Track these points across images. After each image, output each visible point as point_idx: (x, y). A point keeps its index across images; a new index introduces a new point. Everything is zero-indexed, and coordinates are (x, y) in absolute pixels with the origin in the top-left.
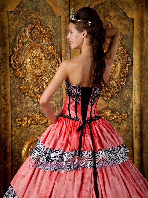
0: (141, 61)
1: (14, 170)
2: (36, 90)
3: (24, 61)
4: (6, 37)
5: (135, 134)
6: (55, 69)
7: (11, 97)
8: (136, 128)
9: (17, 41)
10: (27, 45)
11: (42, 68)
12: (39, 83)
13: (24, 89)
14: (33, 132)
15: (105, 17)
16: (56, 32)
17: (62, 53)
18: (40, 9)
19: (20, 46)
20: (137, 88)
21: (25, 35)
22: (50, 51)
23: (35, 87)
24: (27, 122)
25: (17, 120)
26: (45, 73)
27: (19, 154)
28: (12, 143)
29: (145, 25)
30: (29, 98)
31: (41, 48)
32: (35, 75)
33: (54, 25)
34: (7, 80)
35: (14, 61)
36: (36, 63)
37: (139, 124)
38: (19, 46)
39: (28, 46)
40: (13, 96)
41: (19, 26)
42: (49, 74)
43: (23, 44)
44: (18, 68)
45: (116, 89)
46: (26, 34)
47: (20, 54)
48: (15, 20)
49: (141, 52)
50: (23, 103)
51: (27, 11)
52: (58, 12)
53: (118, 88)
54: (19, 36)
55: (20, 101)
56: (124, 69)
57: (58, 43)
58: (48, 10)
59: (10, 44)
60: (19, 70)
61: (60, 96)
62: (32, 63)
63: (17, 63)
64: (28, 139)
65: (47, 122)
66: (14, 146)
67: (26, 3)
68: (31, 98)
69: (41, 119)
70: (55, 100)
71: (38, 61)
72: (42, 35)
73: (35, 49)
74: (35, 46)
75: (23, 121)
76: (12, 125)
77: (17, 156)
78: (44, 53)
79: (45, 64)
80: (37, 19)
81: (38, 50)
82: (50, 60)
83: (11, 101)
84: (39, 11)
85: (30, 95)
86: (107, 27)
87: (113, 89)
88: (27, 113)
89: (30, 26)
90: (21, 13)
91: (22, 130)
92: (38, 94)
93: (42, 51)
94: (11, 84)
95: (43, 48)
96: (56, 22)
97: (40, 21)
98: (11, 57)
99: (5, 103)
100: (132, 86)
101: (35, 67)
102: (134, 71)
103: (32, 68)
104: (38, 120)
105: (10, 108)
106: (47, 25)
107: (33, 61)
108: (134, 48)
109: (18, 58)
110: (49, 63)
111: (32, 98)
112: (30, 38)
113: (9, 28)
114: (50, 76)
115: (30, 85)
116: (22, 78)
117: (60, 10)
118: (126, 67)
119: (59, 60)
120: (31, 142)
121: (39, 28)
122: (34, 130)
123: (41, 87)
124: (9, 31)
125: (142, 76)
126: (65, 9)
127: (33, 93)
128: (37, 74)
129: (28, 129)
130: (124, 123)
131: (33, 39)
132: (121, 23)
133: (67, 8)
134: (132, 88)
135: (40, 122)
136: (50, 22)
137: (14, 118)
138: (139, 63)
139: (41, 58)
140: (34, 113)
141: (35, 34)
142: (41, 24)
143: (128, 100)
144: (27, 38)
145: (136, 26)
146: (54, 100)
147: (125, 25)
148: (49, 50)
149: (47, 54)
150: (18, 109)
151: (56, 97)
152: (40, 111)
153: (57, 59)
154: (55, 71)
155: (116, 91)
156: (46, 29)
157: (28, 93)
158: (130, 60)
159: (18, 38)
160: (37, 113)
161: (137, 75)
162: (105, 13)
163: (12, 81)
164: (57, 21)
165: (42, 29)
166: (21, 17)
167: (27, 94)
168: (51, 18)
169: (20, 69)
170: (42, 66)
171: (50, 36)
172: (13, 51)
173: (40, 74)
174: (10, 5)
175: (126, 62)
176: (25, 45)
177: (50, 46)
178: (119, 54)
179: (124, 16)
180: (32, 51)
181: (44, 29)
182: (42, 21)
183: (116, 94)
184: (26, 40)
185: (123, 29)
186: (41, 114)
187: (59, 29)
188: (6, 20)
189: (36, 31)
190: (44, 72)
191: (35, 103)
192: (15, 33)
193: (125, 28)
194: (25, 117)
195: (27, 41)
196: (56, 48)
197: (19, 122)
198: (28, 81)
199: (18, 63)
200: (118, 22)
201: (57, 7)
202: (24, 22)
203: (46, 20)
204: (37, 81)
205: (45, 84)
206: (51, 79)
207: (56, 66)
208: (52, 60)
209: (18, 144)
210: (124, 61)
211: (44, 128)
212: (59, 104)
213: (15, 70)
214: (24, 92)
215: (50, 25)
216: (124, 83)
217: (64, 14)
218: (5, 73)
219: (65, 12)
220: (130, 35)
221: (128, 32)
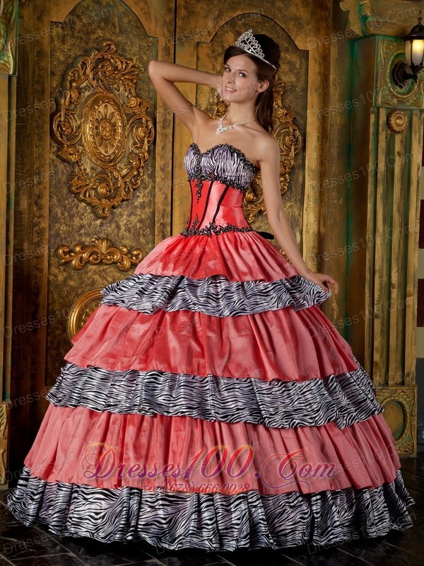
0: (322, 141)
1: (51, 358)
2: (102, 190)
3: (79, 127)
4: (45, 75)
6: (140, 148)
7: (50, 201)
9: (68, 85)
10: (86, 93)
11: (115, 145)
12: (108, 176)
13: (77, 185)
14: (91, 280)
16: (145, 70)
17: (158, 115)
18: (116, 20)
19: (73, 96)
20: (312, 198)
21: (84, 74)
22: (132, 110)
23: (100, 183)
24: (82, 257)
25: (61, 251)
26: (121, 155)
27: (62, 324)
28: (48, 299)
29: (332, 65)
30: (86, 207)
31: (114, 101)
32: (98, 157)
33: (142, 56)
34: (43, 166)
35: (59, 125)
36: (104, 133)
38: (71, 96)
39: (89, 96)
40: (55, 200)
41: (72, 53)
42: (128, 157)
43: (80, 91)
44: (68, 140)
46: (86, 71)
47: (73, 111)
48: (63, 41)
49: (323, 123)
50: (73, 216)
51: (90, 24)
52: (153, 29)
54: (72, 75)
55: (69, 212)
56: (284, 157)
57: (149, 93)
58: (132, 23)
59: (53, 89)
60: (68, 146)
61: (150, 208)
62: (95, 131)
63: (65, 131)
64: (81, 293)
65: (122, 259)
66: (52, 306)
67: (87, 8)
68: (91, 206)
69: (109, 254)
70: (140, 215)
71: (108, 129)
72: (117, 74)
73: (103, 102)
74: (104, 97)
75: (73, 254)
76: (49, 260)
77: (57, 328)
78: (120, 113)
79: (122, 135)
80: (110, 40)
81: (110, 107)
82: (133, 128)
83: (50, 211)
84: (113, 25)
85: (88, 200)
88: (81, 238)
89: (94, 55)
90: (78, 28)
91: (69, 273)
92: (106, 198)
93: (116, 108)
94: (50, 174)
95: (120, 102)
96: (148, 50)
97: (115, 46)
98: (54, 117)
99: (37, 214)
100: (303, 194)
101: (100, 142)
102: (307, 162)
103: (95, 144)
104: (102, 254)
105: (48, 225)
106: (129, 54)
107: (97, 128)
108: (308, 112)
109: (68, 120)
110: (130, 134)
111: (93, 207)
112: (93, 79)
113: (51, 57)
114: (131, 162)
115: (89, 179)
116: (75, 163)
117: (157, 24)
118: (290, 152)
119: (150, 129)
120: (88, 300)
121: (112, 61)
122: (94, 274)
123: (112, 185)
124: (51, 63)
125: (324, 175)
126: (165, 22)
127: (95, 196)
128: (105, 156)
129: (82, 271)
131: (99, 83)
133: (170, 21)
134: (301, 197)
135: (107, 259)
136: (135, 49)
137: (54, 247)
138: (317, 145)
139: (115, 123)
140: (95, 238)
141: (105, 72)
142: (116, 51)
143: (292, 223)
144: (87, 79)
145: (314, 68)
147: (290, 63)
148: (131, 108)
149: (127, 115)
150: (63, 228)
151: (141, 208)
152: (107, 235)
153: (147, 127)
154: (140, 153)
156: (126, 63)
157: (85, 195)
158: (300, 138)
159: (69, 78)
160: (101, 239)
161: (313, 171)
163: (52, 168)
165: (119, 63)
166: (76, 34)
167: (83, 198)
168: (136, 41)
169: (71, 144)
170: (115, 139)
171: (134, 77)
172: (58, 104)
173: (111, 157)
174: (55, 9)
175: (292, 141)
176: (82, 93)
177: (133, 98)
178: (278, 123)
179: (289, 44)
180: (96, 108)
181: (122, 62)
182: (119, 45)
184: (84, 84)
185: (287, 72)
186: (110, 243)
188: (46, 41)
189: (106, 65)
190: (118, 153)
191: (98, 217)
192: (62, 67)
193: (291, 71)
194: (76, 245)
195: (87, 86)
196: (144, 104)
197: (65, 255)
198: (86, 170)
199: (68, 130)
201: (150, 17)
202: (83, 45)
203: (126, 43)
204: (104, 172)
205: (120, 179)
206: (132, 169)
207: (142, 142)
208: (136, 129)
209: (61, 303)
210: (287, 139)
211: (115, 273)
212: (147, 223)
213: (60, 144)
214: (77, 193)
215: (135, 55)
216: (285, 185)
217: (164, 34)
218: (41, 151)
219: (166, 30)
220: (301, 84)
221: (296, 78)
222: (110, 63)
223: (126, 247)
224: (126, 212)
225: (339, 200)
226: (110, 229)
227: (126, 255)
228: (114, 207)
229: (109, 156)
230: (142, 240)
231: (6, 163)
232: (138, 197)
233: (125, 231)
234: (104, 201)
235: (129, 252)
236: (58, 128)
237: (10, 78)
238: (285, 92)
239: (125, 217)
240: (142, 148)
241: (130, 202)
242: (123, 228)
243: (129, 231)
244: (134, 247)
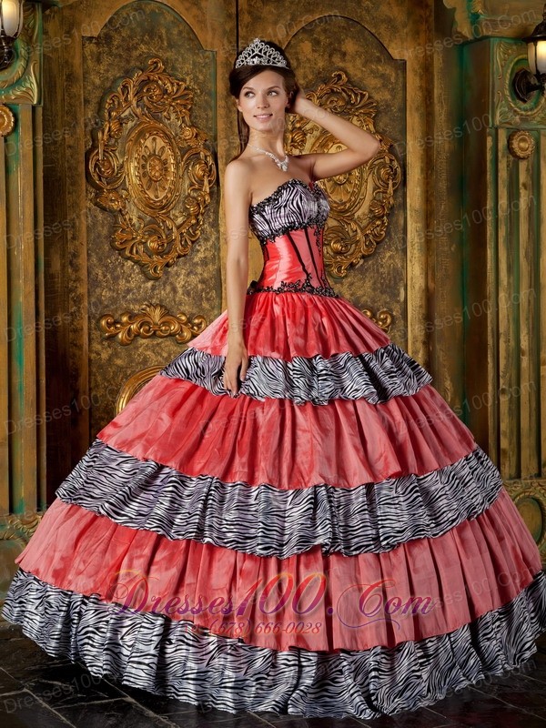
0: (427, 173)
3: (122, 166)
4: (78, 103)
6: (198, 189)
7: (88, 260)
9: (107, 115)
10: (129, 124)
11: (167, 187)
12: (160, 227)
13: (121, 239)
14: (142, 357)
15: (330, 56)
16: (202, 92)
17: (219, 149)
18: (163, 31)
19: (113, 127)
20: (416, 245)
21: (126, 100)
22: (187, 143)
23: (150, 236)
24: (130, 329)
25: (103, 322)
26: (175, 199)
28: (90, 382)
29: (436, 77)
30: (133, 266)
31: (164, 133)
32: (149, 205)
33: (198, 74)
34: (78, 217)
35: (96, 165)
36: (153, 173)
37: (424, 343)
38: (110, 128)
39: (132, 128)
40: (94, 259)
41: (109, 75)
42: (184, 202)
43: (121, 122)
44: (108, 183)
45: (363, 247)
46: (127, 96)
47: (113, 147)
48: (99, 61)
49: (427, 150)
50: (118, 278)
51: (131, 37)
52: (209, 40)
53: (366, 245)
54: (111, 102)
55: (112, 273)
56: (381, 194)
57: (207, 121)
58: (183, 35)
59: (87, 121)
60: (109, 191)
61: (214, 264)
62: (141, 171)
63: (104, 172)
64: (130, 375)
65: (181, 330)
66: (94, 391)
68: (140, 265)
69: (164, 323)
70: (201, 274)
71: (157, 168)
72: (167, 99)
73: (150, 135)
74: (151, 127)
75: (119, 326)
76: (90, 334)
77: (103, 419)
78: (172, 147)
79: (176, 174)
80: (156, 57)
81: (159, 140)
82: (188, 165)
83: (89, 273)
84: (160, 37)
85: (136, 257)
86: (338, 81)
87: (353, 245)
88: (128, 305)
89: (137, 76)
90: (116, 43)
91: (115, 349)
92: (158, 254)
93: (167, 141)
94: (88, 227)
95: (171, 133)
96: (204, 67)
97: (163, 64)
98: (90, 155)
99: (73, 277)
100: (404, 241)
101: (149, 184)
102: (408, 200)
103: (142, 187)
104: (156, 324)
105: (86, 290)
106: (181, 73)
107: (144, 167)
108: (408, 137)
109: (107, 158)
110: (186, 172)
111: (142, 266)
112: (138, 106)
113: (84, 81)
114: (187, 208)
115: (137, 232)
116: (118, 212)
117: (214, 34)
118: (388, 187)
119: (211, 166)
120: (139, 382)
121: (160, 82)
122: (145, 350)
123: (164, 237)
124: (85, 88)
125: (431, 214)
126: (225, 32)
127: (144, 252)
128: (155, 202)
129: (131, 346)
131: (144, 111)
132: (372, 72)
133: (231, 30)
134: (403, 245)
136: (188, 67)
138: (420, 178)
139: (166, 160)
140: (146, 305)
141: (151, 97)
142: (164, 71)
143: (395, 278)
144: (130, 106)
145: (413, 82)
146: (196, 274)
147: (383, 76)
148: (186, 140)
149: (180, 149)
150: (106, 294)
151: (202, 265)
152: (161, 301)
153: (206, 163)
154: (199, 196)
155: (361, 252)
156: (178, 84)
157: (131, 252)
158: (399, 170)
159: (107, 106)
160: (153, 306)
161: (417, 211)
162: (331, 44)
163: (90, 219)
164: (204, 62)
165: (169, 84)
166: (114, 51)
167: (129, 255)
168: (189, 56)
169: (112, 188)
170: (167, 180)
171: (188, 102)
172: (94, 139)
174: (87, 20)
175: (389, 174)
176: (124, 125)
177: (187, 128)
179: (381, 52)
180: (142, 142)
181: (172, 84)
182: (167, 63)
183: (362, 262)
184: (127, 113)
185: (379, 88)
186: (165, 310)
187: (210, 85)
188: (77, 61)
189: (153, 88)
190: (171, 197)
191: (148, 278)
192: (98, 93)
193: (384, 86)
194: (122, 315)
195: (130, 114)
196: (202, 135)
198: (132, 220)
199: (108, 171)
200: (364, 69)
201: (206, 26)
202: (123, 64)
203: (177, 60)
204: (154, 221)
205: (174, 230)
206: (189, 216)
207: (201, 182)
208: (193, 166)
209: (106, 388)
210: (382, 171)
211: (171, 347)
212: (212, 283)
213: (99, 189)
214: (122, 249)
215: (188, 75)
216: (381, 230)
217: (224, 47)
218: (75, 198)
219: (225, 41)
220: (397, 103)
221: (391, 95)
222: (158, 85)
223: (184, 314)
224: (184, 271)
225: (450, 247)
226: (164, 293)
227: (185, 324)
228: (168, 265)
229: (161, 201)
230: (205, 305)
231: (32, 214)
232: (198, 251)
233: (183, 294)
234: (155, 258)
235: (189, 321)
236: (95, 169)
237: (34, 108)
238: (378, 113)
239: (182, 277)
240: (201, 190)
241: (188, 257)
242: (180, 291)
243: (188, 294)
244: (195, 314)
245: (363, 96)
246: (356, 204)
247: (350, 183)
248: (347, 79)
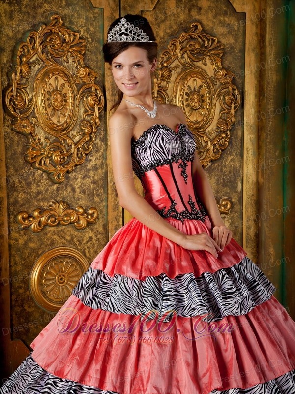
0: (259, 98)
1: (16, 314)
2: (56, 158)
3: (32, 100)
5: (246, 239)
6: (91, 115)
7: (7, 171)
8: (249, 228)
9: (18, 60)
10: (36, 67)
11: (67, 114)
12: (62, 144)
13: (32, 155)
14: (50, 240)
15: (190, 11)
16: (93, 41)
17: (106, 84)
19: (23, 70)
20: (250, 151)
21: (33, 48)
22: (82, 80)
23: (54, 151)
24: (40, 221)
25: (20, 217)
26: (73, 123)
27: (24, 283)
28: (10, 262)
29: (268, 26)
30: (42, 174)
31: (64, 73)
32: (53, 128)
33: (89, 27)
35: (11, 100)
36: (56, 104)
37: (255, 221)
38: (21, 70)
39: (39, 69)
40: (12, 171)
41: (20, 28)
42: (80, 124)
43: (30, 65)
44: (21, 113)
45: (212, 154)
46: (34, 45)
47: (24, 85)
48: (11, 17)
49: (260, 81)
50: (31, 183)
53: (214, 152)
54: (22, 50)
55: (26, 180)
56: (226, 115)
57: (97, 63)
59: (3, 65)
60: (22, 119)
61: (102, 169)
62: (47, 103)
63: (17, 105)
64: (41, 254)
65: (79, 219)
66: (14, 267)
68: (47, 173)
69: (66, 215)
70: (93, 177)
71: (59, 100)
72: (66, 47)
73: (53, 75)
74: (54, 69)
75: (31, 219)
76: (9, 227)
77: (21, 287)
78: (70, 84)
79: (73, 105)
80: (56, 14)
81: (60, 78)
82: (83, 97)
83: (8, 181)
85: (44, 168)
86: (195, 30)
87: (205, 153)
88: (39, 203)
89: (42, 29)
90: (24, 3)
91: (29, 236)
92: (61, 164)
93: (66, 79)
94: (6, 147)
95: (69, 73)
96: (94, 21)
97: (62, 20)
98: (6, 92)
100: (242, 147)
101: (52, 113)
102: (245, 118)
103: (47, 114)
104: (59, 216)
105: (6, 194)
106: (77, 26)
107: (48, 99)
108: (246, 71)
109: (20, 94)
110: (81, 102)
111: (49, 174)
112: (43, 53)
114: (82, 129)
115: (44, 149)
116: (29, 134)
118: (231, 110)
119: (100, 97)
120: (48, 259)
121: (60, 34)
122: (52, 235)
123: (65, 152)
125: (261, 129)
127: (50, 163)
128: (58, 126)
129: (42, 233)
130: (226, 219)
131: (48, 56)
132: (220, 22)
134: (241, 151)
135: (64, 221)
136: (82, 21)
137: (13, 214)
138: (254, 101)
139: (66, 94)
140: (52, 202)
141: (53, 46)
142: (63, 24)
143: (234, 175)
144: (37, 53)
145: (251, 29)
146: (89, 177)
147: (228, 25)
148: (81, 78)
149: (77, 85)
150: (21, 196)
151: (94, 170)
152: (64, 198)
153: (96, 95)
154: (91, 120)
155: (210, 157)
156: (74, 35)
157: (40, 164)
158: (239, 97)
159: (19, 54)
160: (58, 203)
161: (252, 126)
162: (190, 1)
163: (8, 140)
164: (94, 17)
165: (67, 35)
166: (24, 10)
167: (38, 166)
168: (83, 13)
169: (24, 116)
170: (66, 109)
171: (82, 48)
172: (9, 79)
173: (63, 126)
175: (231, 100)
176: (32, 67)
177: (82, 69)
178: (218, 83)
179: (227, 7)
180: (47, 80)
181: (70, 35)
182: (66, 18)
183: (210, 164)
184: (34, 58)
185: (226, 34)
186: (67, 205)
187: (99, 35)
189: (54, 38)
190: (70, 122)
191: (54, 183)
192: (12, 43)
193: (229, 33)
194: (34, 211)
195: (37, 59)
196: (93, 74)
197: (24, 221)
198: (40, 140)
199: (21, 104)
200: (214, 20)
202: (31, 20)
203: (73, 15)
204: (57, 140)
205: (73, 146)
206: (84, 135)
207: (93, 109)
208: (87, 97)
209: (23, 265)
211: (72, 232)
212: (101, 183)
213: (14, 118)
214: (33, 163)
215: (82, 27)
216: (225, 141)
217: (109, 4)
219: (111, 1)
220: (239, 45)
221: (235, 40)
222: (59, 36)
223: (81, 207)
224: (80, 176)
225: (275, 152)
226: (66, 193)
227: (82, 215)
228: (68, 172)
229: (62, 125)
230: (97, 199)
232: (91, 160)
233: (80, 192)
234: (58, 168)
235: (85, 212)
236: (10, 103)
238: (224, 54)
239: (79, 180)
240: (93, 115)
241: (83, 165)
242: (78, 190)
243: (84, 192)
244: (89, 207)
245: (213, 41)
246: (207, 122)
247: (203, 108)
248: (201, 28)
